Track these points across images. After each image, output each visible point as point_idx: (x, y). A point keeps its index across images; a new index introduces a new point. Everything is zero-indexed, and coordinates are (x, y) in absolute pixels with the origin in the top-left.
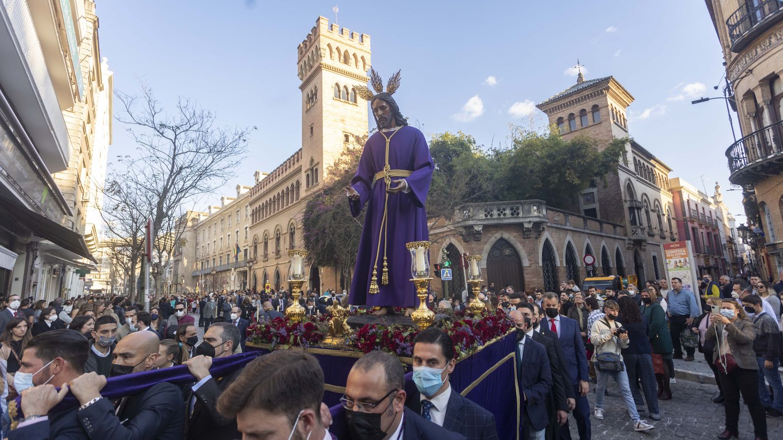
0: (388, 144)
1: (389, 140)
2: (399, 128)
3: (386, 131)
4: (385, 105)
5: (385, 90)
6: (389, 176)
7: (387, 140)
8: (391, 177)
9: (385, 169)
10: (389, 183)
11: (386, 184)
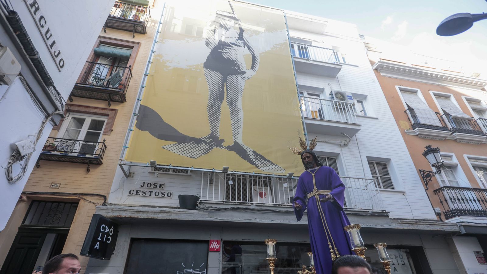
0: (314, 177)
1: (314, 174)
2: (319, 167)
3: (311, 170)
4: (309, 155)
5: (308, 148)
6: (317, 194)
7: (313, 175)
8: (319, 195)
9: (314, 191)
10: (318, 198)
11: (316, 199)
